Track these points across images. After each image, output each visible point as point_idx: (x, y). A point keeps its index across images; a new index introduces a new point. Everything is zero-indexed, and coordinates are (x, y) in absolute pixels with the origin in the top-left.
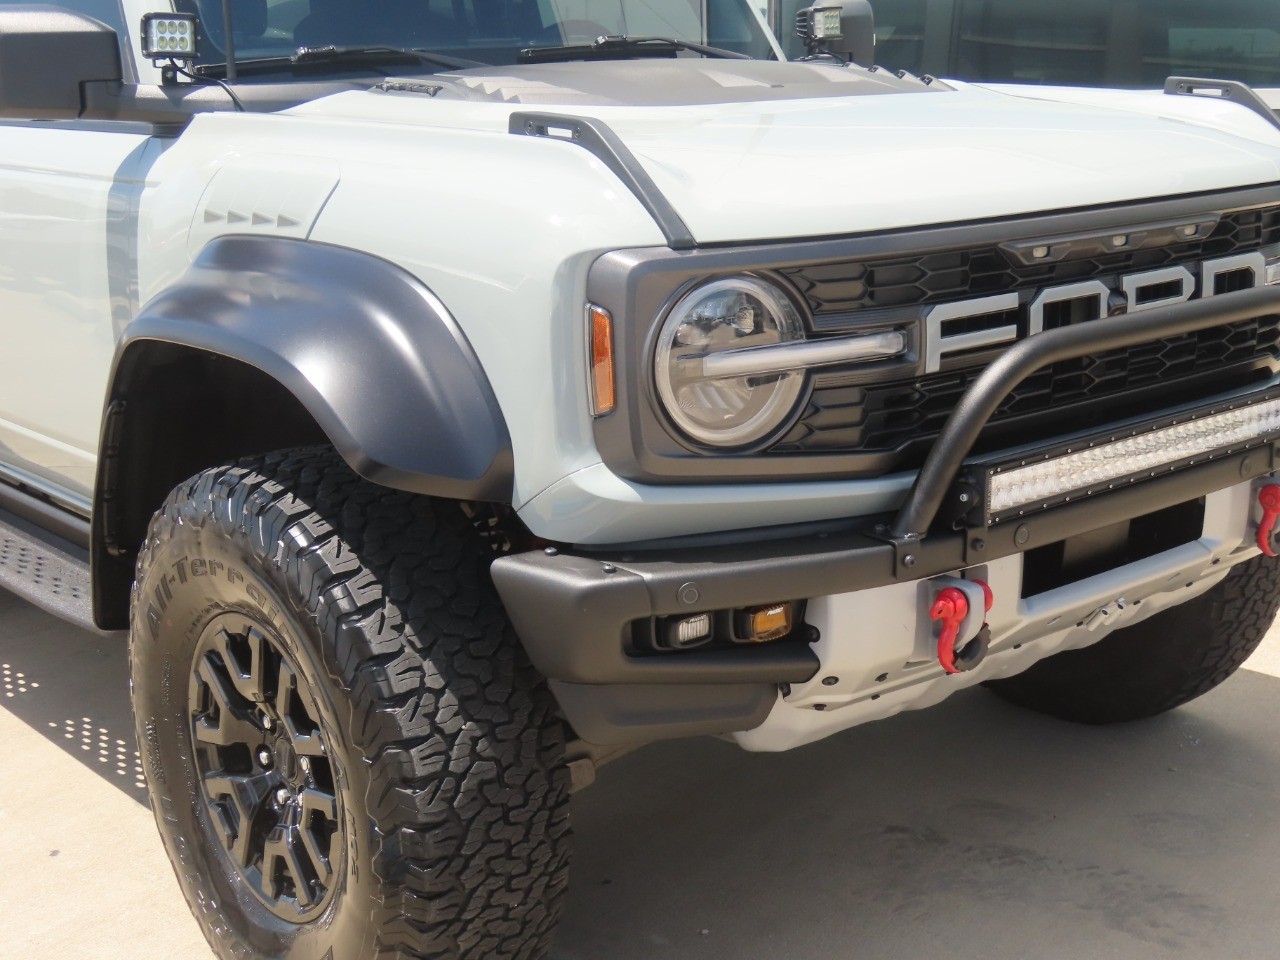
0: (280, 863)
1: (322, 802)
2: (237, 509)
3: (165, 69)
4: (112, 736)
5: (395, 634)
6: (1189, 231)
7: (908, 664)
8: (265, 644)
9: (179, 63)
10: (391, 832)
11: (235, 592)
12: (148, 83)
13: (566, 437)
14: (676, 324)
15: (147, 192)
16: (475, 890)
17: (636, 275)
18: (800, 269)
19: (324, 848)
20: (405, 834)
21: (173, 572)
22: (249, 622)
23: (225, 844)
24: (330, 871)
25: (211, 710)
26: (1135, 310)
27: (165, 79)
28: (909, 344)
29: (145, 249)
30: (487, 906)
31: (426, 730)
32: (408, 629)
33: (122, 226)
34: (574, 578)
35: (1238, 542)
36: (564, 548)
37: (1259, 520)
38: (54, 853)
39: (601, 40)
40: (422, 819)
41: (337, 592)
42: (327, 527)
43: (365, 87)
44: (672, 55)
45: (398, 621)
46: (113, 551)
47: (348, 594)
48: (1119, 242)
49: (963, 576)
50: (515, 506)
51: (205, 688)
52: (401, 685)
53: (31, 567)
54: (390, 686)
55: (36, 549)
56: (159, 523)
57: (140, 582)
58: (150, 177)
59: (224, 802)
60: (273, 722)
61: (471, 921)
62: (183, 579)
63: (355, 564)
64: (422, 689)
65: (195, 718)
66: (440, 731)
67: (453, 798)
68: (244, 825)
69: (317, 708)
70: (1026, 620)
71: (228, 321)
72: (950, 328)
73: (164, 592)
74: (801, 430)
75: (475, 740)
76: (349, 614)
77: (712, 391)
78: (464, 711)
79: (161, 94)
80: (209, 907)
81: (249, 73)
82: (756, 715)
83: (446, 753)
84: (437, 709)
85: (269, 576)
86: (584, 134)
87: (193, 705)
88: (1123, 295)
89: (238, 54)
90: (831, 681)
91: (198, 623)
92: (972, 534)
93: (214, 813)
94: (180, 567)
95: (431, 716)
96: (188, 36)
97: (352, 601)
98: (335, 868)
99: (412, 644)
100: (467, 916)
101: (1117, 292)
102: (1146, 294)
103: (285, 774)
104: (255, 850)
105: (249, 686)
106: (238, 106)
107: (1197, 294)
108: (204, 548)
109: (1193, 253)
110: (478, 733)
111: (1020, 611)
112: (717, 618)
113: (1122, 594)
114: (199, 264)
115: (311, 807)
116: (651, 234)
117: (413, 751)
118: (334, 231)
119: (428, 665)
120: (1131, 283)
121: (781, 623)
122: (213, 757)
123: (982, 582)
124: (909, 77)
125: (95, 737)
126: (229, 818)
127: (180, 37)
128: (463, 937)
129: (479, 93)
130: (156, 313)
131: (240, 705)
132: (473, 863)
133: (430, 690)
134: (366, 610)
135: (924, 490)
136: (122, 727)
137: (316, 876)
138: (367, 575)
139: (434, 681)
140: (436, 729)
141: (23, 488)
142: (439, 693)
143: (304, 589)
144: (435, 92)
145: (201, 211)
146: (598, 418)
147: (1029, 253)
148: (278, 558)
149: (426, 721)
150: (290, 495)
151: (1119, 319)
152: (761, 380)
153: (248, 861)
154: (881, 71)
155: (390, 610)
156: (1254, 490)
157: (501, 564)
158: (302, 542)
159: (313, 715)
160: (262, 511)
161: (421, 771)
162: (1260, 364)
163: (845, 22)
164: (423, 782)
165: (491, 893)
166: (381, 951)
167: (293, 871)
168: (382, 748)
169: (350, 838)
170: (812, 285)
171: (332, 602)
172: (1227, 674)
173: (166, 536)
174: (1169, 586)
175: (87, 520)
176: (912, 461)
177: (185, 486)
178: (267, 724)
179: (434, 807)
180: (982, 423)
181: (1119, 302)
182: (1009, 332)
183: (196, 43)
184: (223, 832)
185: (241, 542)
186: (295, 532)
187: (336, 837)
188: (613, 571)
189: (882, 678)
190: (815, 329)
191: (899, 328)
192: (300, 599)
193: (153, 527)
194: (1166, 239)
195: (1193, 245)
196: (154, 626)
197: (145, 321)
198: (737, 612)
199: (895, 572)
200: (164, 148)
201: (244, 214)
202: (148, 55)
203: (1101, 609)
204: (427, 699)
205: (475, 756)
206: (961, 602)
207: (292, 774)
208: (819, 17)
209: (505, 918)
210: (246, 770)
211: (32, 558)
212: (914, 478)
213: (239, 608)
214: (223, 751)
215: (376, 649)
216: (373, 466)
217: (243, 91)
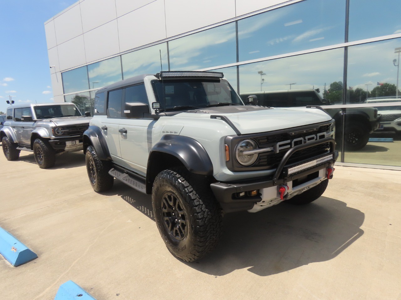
0: (176, 231)
1: (184, 222)
2: (169, 176)
3: (155, 110)
4: (150, 211)
5: (195, 196)
6: (315, 129)
7: (276, 199)
8: (174, 197)
9: (157, 109)
10: (196, 227)
11: (170, 189)
12: (153, 112)
13: (222, 165)
14: (239, 147)
15: (153, 129)
16: (208, 236)
17: (232, 140)
18: (257, 138)
19: (184, 229)
20: (198, 227)
21: (159, 186)
22: (171, 194)
23: (167, 227)
24: (185, 232)
25: (165, 206)
26: (308, 142)
27: (155, 112)
28: (274, 148)
29: (153, 136)
30: (210, 238)
31: (200, 211)
32: (197, 195)
33: (149, 132)
34: (224, 187)
35: (324, 177)
36: (221, 182)
37: (327, 174)
38: (140, 228)
39: (218, 103)
40: (200, 225)
41: (186, 189)
42: (184, 179)
43: (185, 112)
44: (229, 105)
45: (196, 194)
46: (149, 182)
47: (188, 189)
48: (305, 131)
49: (283, 185)
50: (213, 175)
51: (164, 204)
52: (197, 204)
53: (135, 184)
54: (195, 204)
55: (136, 181)
56: (157, 178)
57: (154, 187)
58: (154, 126)
59: (167, 221)
60: (175, 209)
61: (208, 241)
62: (161, 187)
63: (188, 185)
64: (200, 204)
65: (163, 208)
66: (203, 211)
67: (205, 222)
68: (170, 225)
69: (183, 207)
70: (293, 191)
71: (166, 148)
72: (280, 146)
73: (158, 189)
74: (258, 163)
75: (208, 212)
76: (188, 193)
77: (244, 157)
78: (206, 208)
79: (155, 114)
80: (165, 237)
81: (167, 111)
82: (251, 207)
83: (204, 214)
84: (202, 208)
85: (175, 187)
86: (223, 118)
87: (162, 206)
88: (306, 140)
89: (166, 108)
90: (264, 202)
91: (163, 194)
92: (285, 178)
93: (166, 223)
94: (160, 185)
95: (201, 209)
96: (159, 105)
97: (188, 191)
98: (186, 232)
99: (198, 197)
100: (207, 240)
101: (305, 139)
102: (309, 139)
103: (177, 217)
104: (172, 229)
105: (171, 204)
106: (166, 115)
107: (316, 139)
108: (164, 182)
109: (316, 133)
110: (208, 211)
111: (292, 190)
112: (246, 193)
113: (307, 186)
114: (162, 139)
115: (182, 222)
116: (234, 133)
117: (199, 214)
118: (183, 134)
119: (200, 200)
120: (307, 138)
121: (256, 193)
122: (165, 214)
123: (287, 186)
124: (266, 107)
125: (144, 209)
126: (168, 224)
127: (158, 105)
128: (207, 243)
129: (203, 112)
130: (156, 147)
131: (170, 206)
132: (208, 232)
133: (201, 204)
134: (191, 192)
135: (278, 171)
136: (151, 209)
137: (182, 233)
138: (190, 187)
139: (201, 203)
140: (202, 210)
141: (133, 172)
142: (202, 205)
143: (181, 189)
144: (196, 112)
145: (162, 131)
146: (227, 162)
147: (292, 134)
148: (177, 184)
149: (200, 209)
150: (178, 174)
151: (305, 144)
152: (251, 155)
153: (171, 230)
154: (262, 106)
155: (194, 192)
156: (326, 169)
157: (212, 185)
158: (180, 181)
159: (182, 208)
160: (174, 177)
161: (200, 217)
162: (326, 149)
163: (254, 99)
164: (200, 219)
165: (211, 236)
166: (194, 246)
167: (178, 232)
168: (194, 214)
169: (189, 228)
170: (259, 140)
171: (185, 191)
172: (319, 197)
173: (158, 181)
174: (313, 185)
175: (145, 178)
176: (276, 167)
177: (161, 173)
178: (174, 209)
179: (202, 223)
180: (287, 160)
181: (305, 141)
182: (289, 146)
183: (160, 106)
184: (167, 226)
185: (170, 182)
186: (179, 180)
187: (186, 227)
188: (230, 186)
189: (271, 201)
190: (260, 147)
191: (272, 146)
192: (180, 190)
193: (156, 179)
194: (312, 131)
195: (316, 131)
196: (156, 194)
197: (154, 148)
198: (249, 191)
199: (273, 185)
200: (155, 122)
201: (165, 131)
202: (153, 109)
203: (304, 189)
204: (200, 206)
205: (208, 215)
206: (284, 189)
207: (178, 217)
208: (250, 99)
209: (213, 240)
210: (170, 216)
211: (135, 183)
212: (276, 169)
213: (170, 192)
214: (167, 213)
215: (193, 198)
216: (191, 170)
217: (167, 113)
